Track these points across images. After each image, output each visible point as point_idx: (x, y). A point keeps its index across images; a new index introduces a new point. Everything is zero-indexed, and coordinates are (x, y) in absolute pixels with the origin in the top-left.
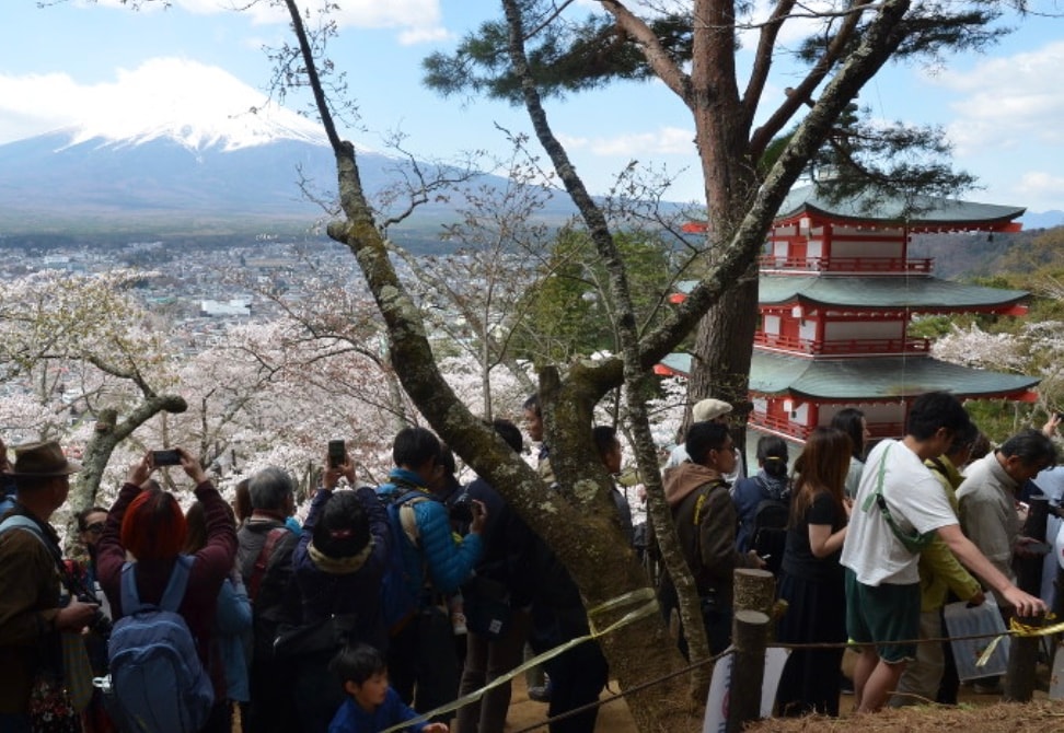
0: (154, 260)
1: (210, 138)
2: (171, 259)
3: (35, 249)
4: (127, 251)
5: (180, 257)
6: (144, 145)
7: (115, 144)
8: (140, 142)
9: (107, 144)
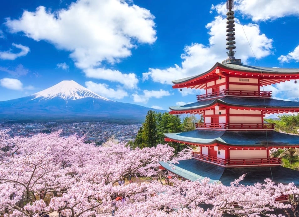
0: (54, 126)
1: (70, 97)
2: (58, 126)
3: (24, 124)
4: (47, 124)
5: (60, 125)
6: (53, 98)
7: (46, 98)
8: (52, 98)
9: (44, 98)
